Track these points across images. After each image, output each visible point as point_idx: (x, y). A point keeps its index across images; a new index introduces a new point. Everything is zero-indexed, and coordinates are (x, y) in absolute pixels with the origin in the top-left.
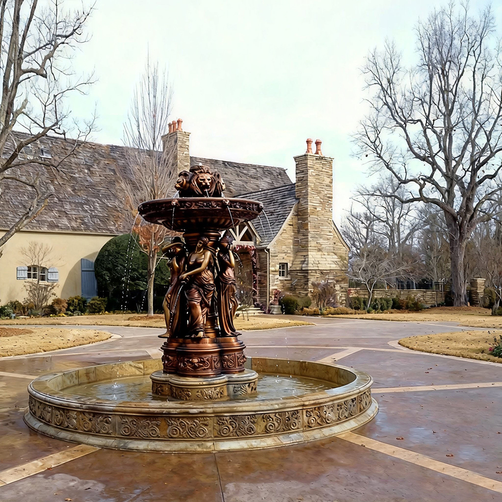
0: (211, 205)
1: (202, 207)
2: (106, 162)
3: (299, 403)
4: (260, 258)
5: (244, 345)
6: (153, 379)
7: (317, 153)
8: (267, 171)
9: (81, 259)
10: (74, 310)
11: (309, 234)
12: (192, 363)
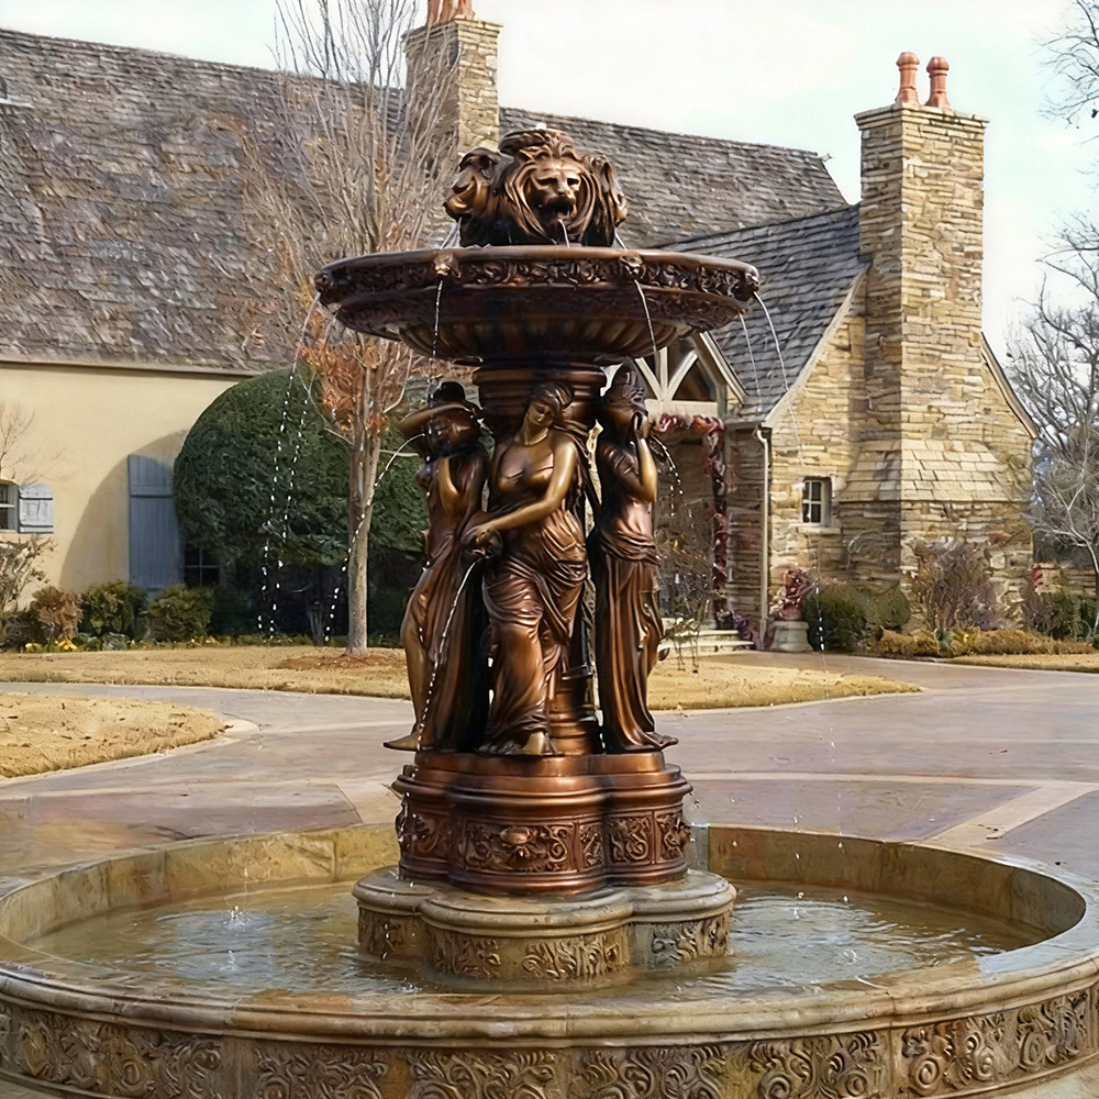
1: (544, 280)
2: (216, 123)
3: (879, 1009)
4: (738, 459)
6: (363, 901)
7: (933, 102)
8: (763, 161)
9: (129, 457)
10: (105, 630)
11: (903, 380)
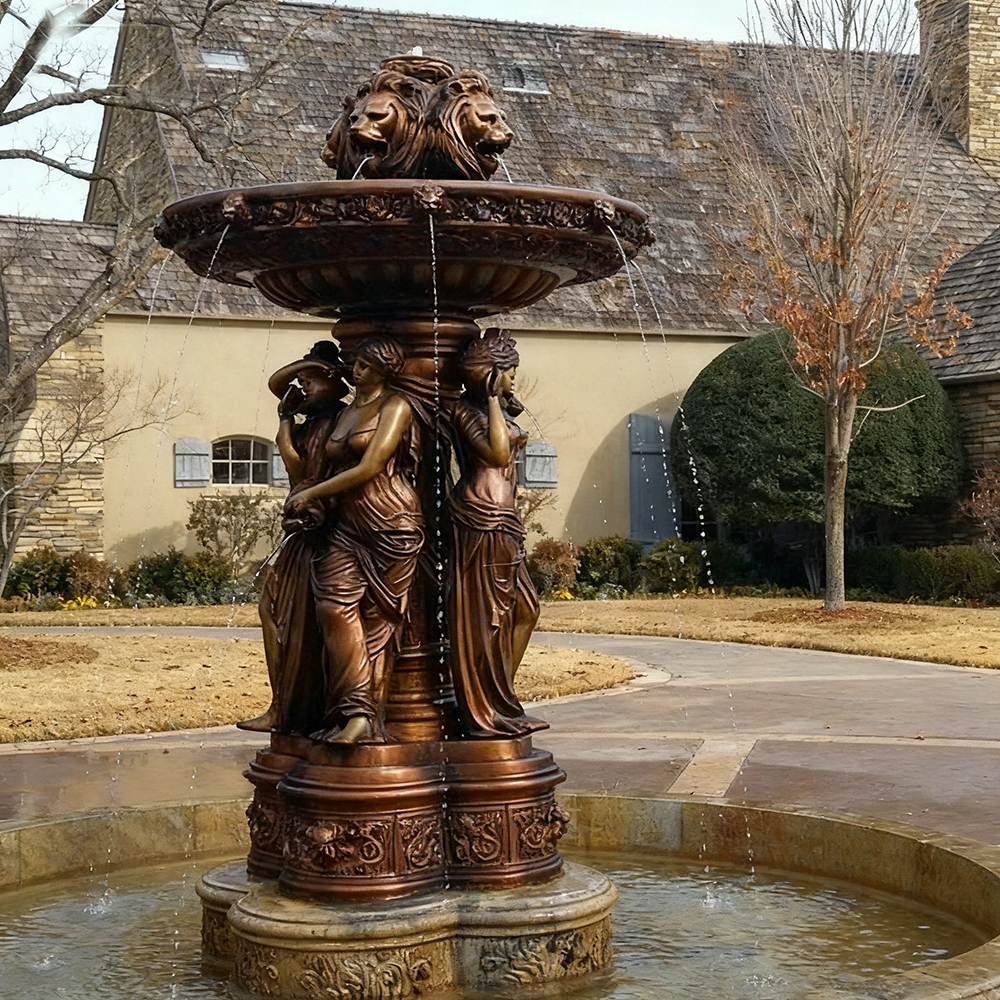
0: (365, 211)
1: (334, 218)
5: (555, 772)
6: (205, 899)
9: (631, 415)
10: (603, 579)
12: (314, 844)
